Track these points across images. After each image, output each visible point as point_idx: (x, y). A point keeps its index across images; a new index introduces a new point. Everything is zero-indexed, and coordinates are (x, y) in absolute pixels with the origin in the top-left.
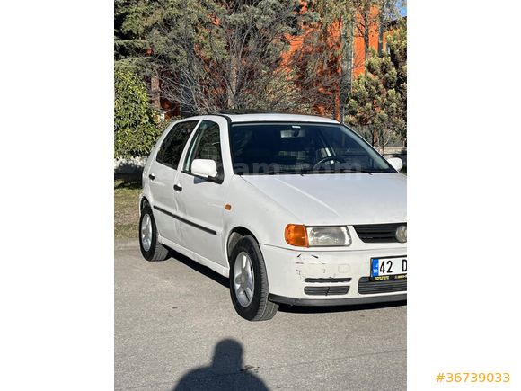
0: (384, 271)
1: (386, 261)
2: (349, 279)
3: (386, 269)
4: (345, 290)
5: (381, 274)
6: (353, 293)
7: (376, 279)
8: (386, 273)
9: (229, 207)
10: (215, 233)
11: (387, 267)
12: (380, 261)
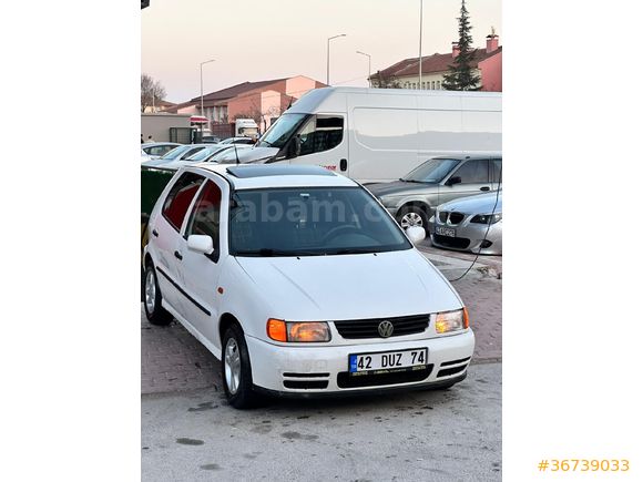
0: (362, 367)
1: (365, 357)
2: (327, 375)
3: (365, 365)
4: (325, 384)
5: (359, 369)
6: (333, 387)
7: (355, 374)
8: (364, 369)
9: (221, 290)
10: (209, 314)
11: (365, 363)
12: (359, 357)
